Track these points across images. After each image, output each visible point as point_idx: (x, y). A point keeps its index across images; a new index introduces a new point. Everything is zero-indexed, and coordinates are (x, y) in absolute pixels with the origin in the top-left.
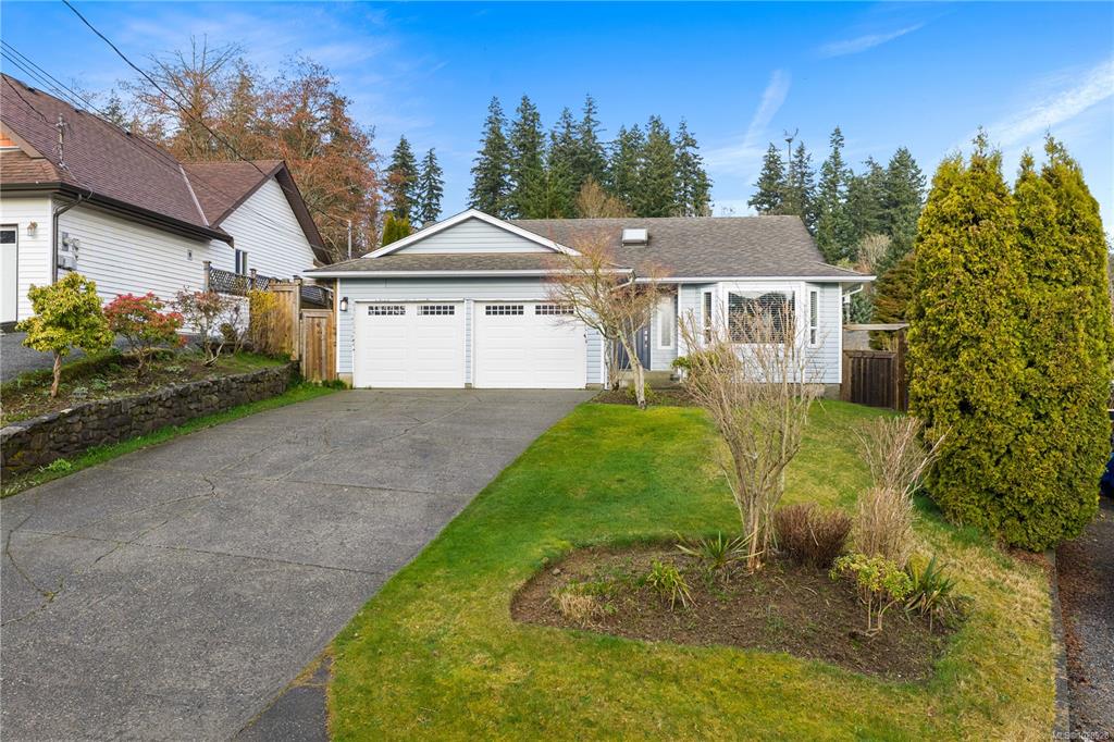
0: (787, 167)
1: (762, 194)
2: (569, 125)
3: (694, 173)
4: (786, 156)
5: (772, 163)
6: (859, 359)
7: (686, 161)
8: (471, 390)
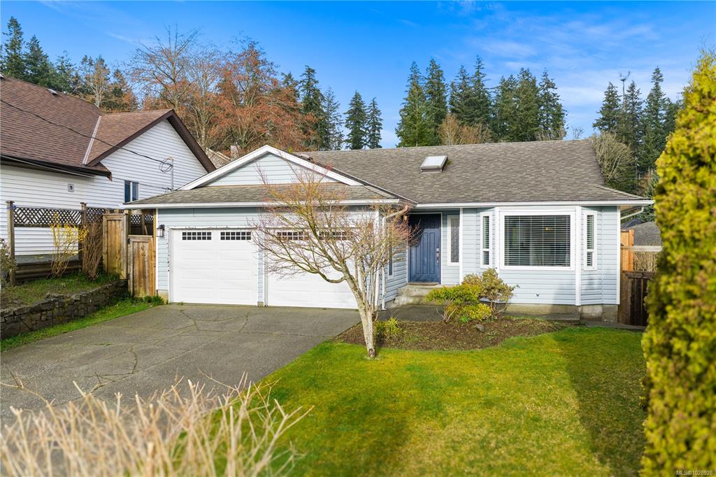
0: (622, 98)
1: (603, 119)
2: (464, 78)
3: (554, 106)
4: (621, 90)
5: (611, 96)
6: (639, 279)
7: (549, 98)
8: (262, 308)
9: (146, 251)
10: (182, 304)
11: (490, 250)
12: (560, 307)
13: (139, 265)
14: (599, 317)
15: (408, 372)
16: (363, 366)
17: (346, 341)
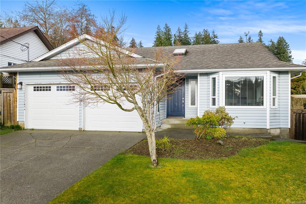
2: (180, 32)
6: (300, 114)
7: (215, 42)
8: (81, 132)
9: (12, 98)
10: (33, 129)
11: (216, 97)
12: (257, 130)
13: (7, 106)
14: (278, 135)
15: (184, 178)
16: (150, 173)
17: (135, 153)
